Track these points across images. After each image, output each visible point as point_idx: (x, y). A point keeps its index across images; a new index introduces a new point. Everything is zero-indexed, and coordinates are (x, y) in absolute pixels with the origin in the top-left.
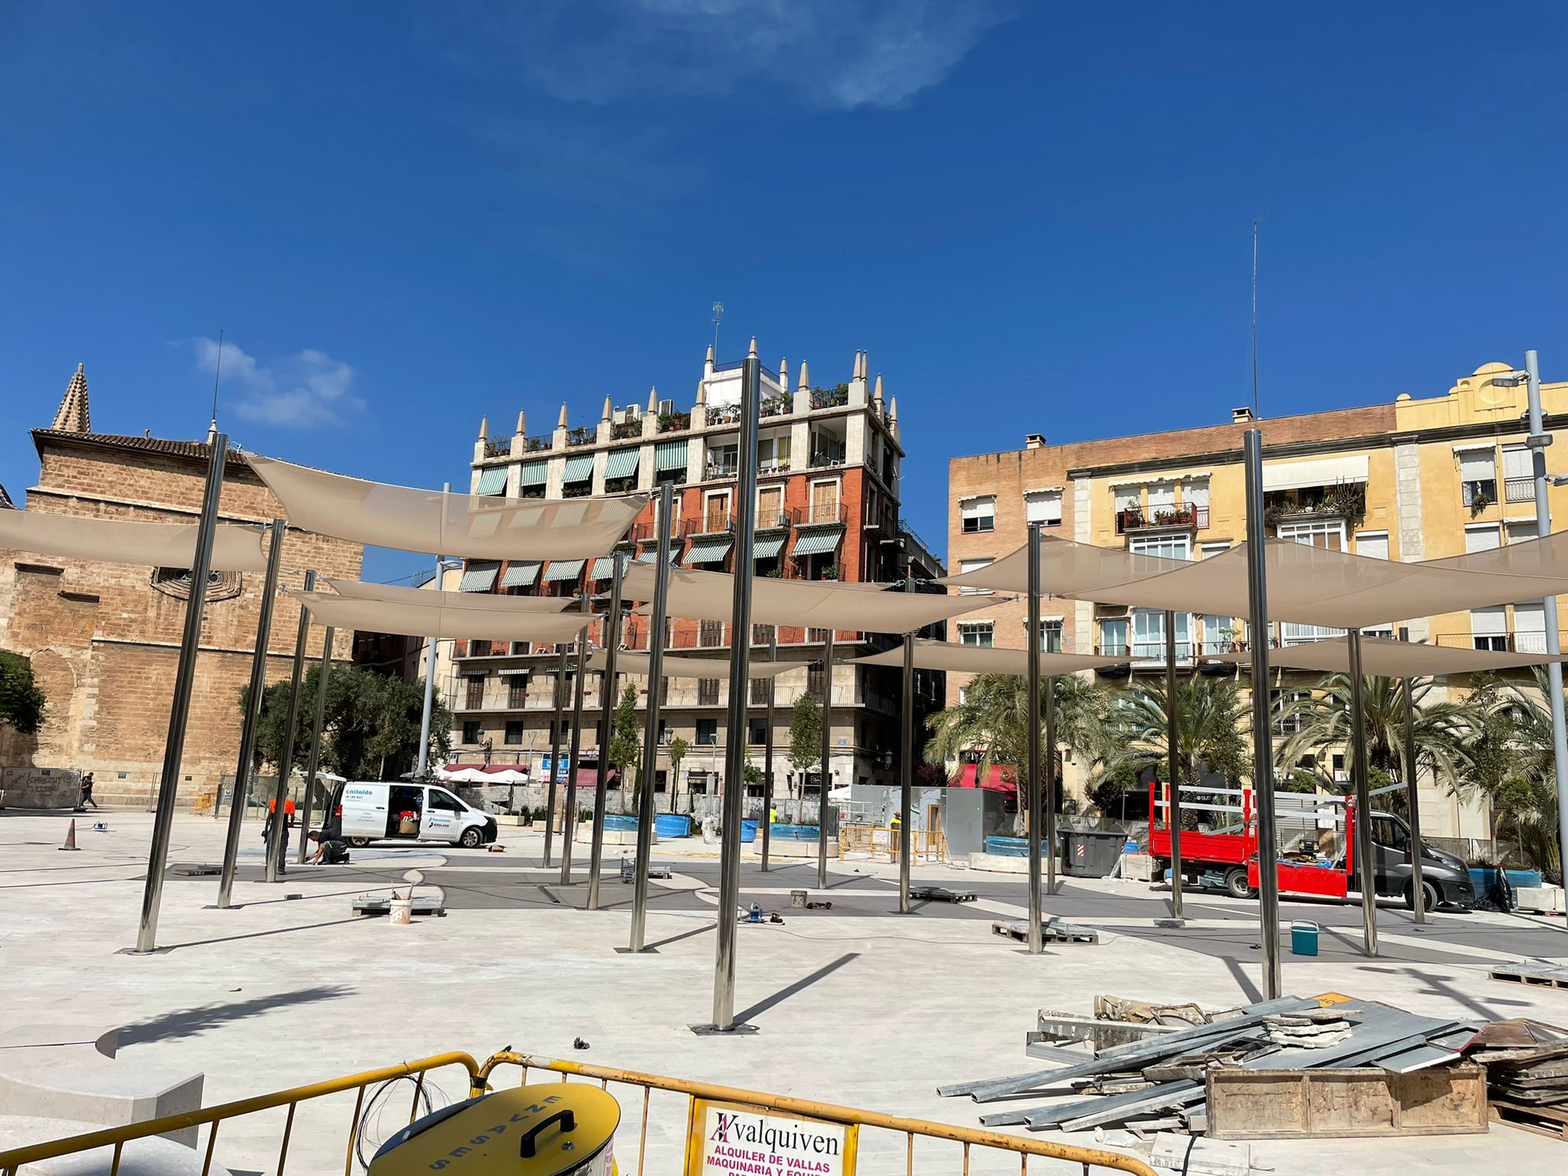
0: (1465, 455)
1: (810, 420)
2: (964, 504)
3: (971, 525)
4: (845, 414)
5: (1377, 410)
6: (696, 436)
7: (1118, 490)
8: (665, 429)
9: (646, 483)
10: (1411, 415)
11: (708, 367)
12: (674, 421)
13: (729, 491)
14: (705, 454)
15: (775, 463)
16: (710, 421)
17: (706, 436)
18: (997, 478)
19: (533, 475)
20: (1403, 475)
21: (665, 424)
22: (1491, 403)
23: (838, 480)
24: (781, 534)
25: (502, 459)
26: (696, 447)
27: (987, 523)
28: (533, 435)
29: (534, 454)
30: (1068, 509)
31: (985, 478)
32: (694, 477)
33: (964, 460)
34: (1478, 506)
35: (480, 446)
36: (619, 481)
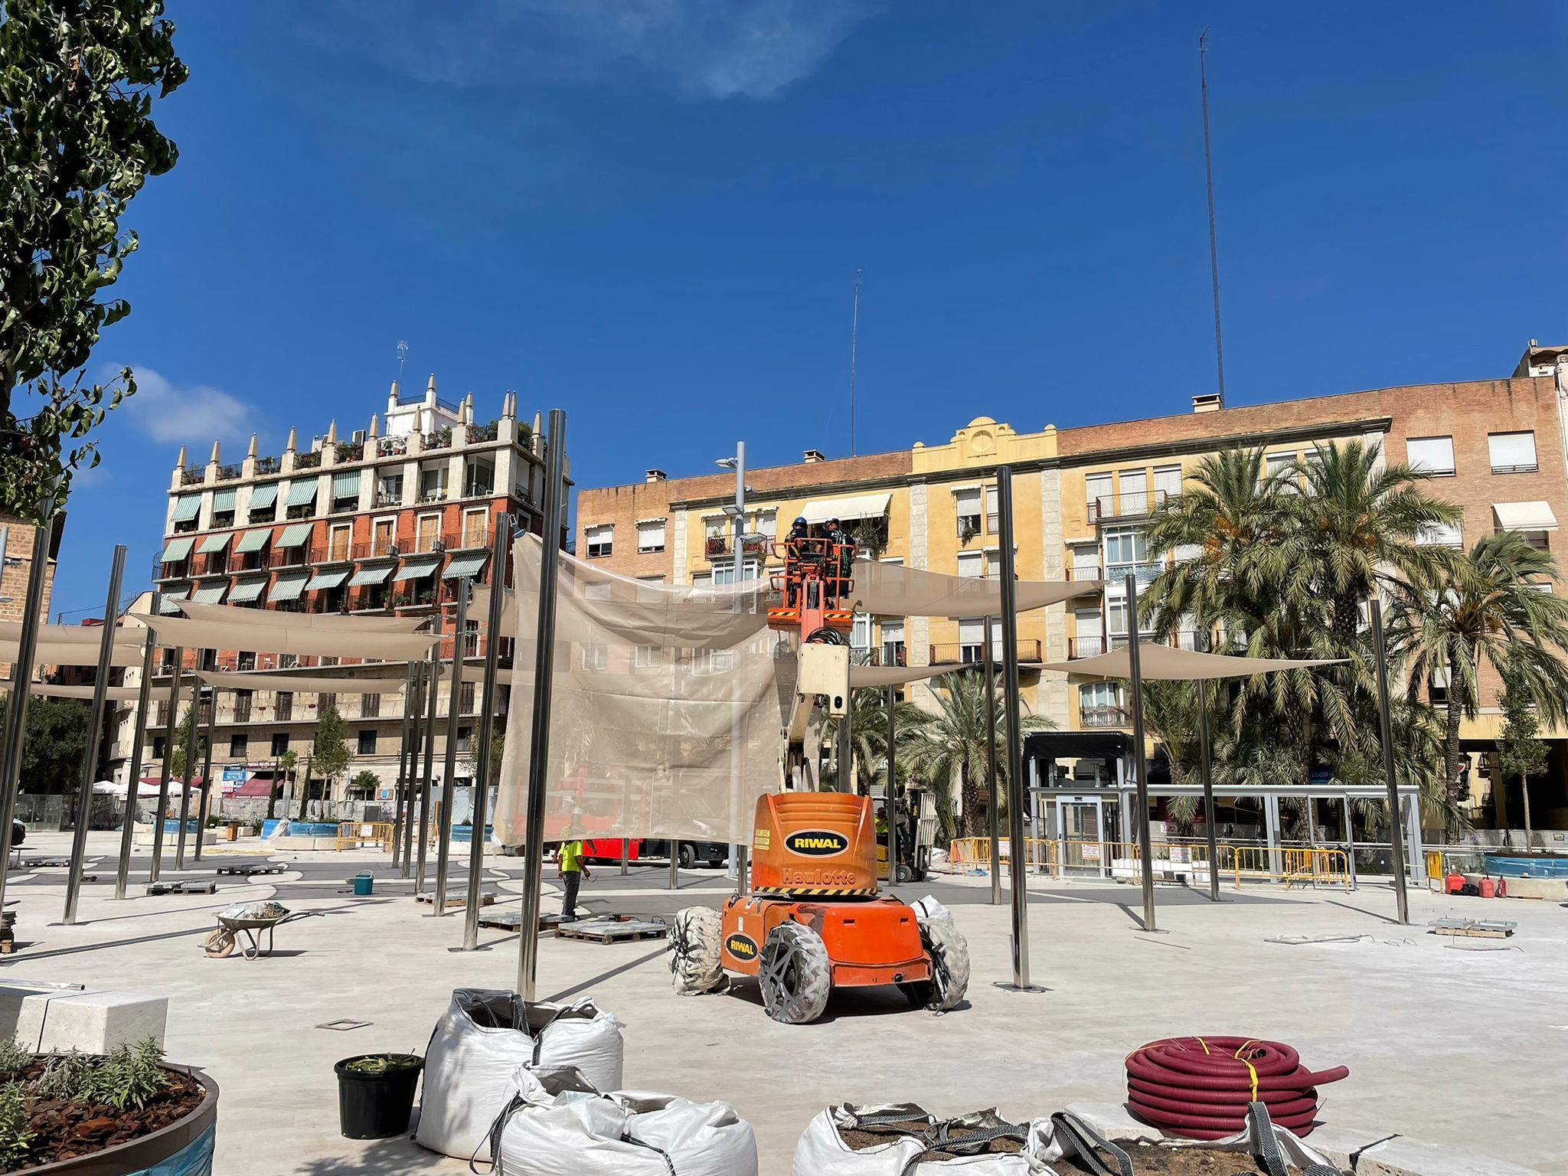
0: (959, 494)
1: (466, 454)
2: (588, 532)
3: (594, 550)
4: (494, 449)
5: (900, 455)
6: (367, 467)
7: (708, 521)
8: (342, 459)
9: (322, 510)
10: (925, 459)
11: (392, 401)
12: (350, 452)
13: (394, 518)
14: (376, 483)
15: (439, 492)
16: (381, 453)
17: (377, 467)
18: (617, 508)
19: (224, 503)
20: (915, 510)
21: (343, 454)
22: (979, 450)
23: (487, 508)
24: (438, 558)
25: (198, 486)
26: (368, 476)
27: (607, 548)
28: (225, 464)
29: (225, 482)
30: (670, 537)
31: (607, 508)
32: (365, 505)
33: (590, 493)
34: (967, 536)
35: (177, 474)
36: (299, 508)
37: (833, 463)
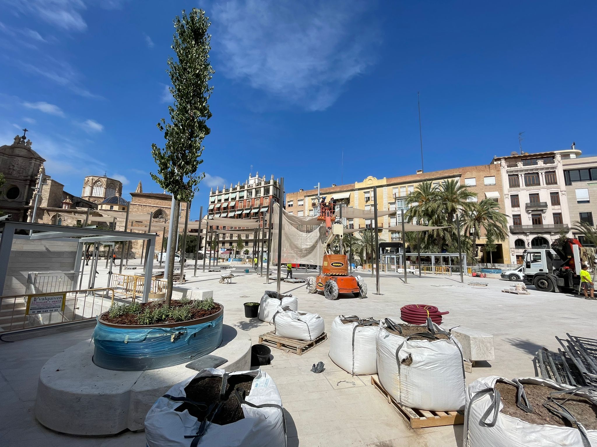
0: (365, 192)
1: (264, 187)
2: (288, 202)
3: (289, 205)
4: (270, 186)
5: (352, 185)
6: (246, 190)
7: (312, 199)
8: (241, 189)
9: (237, 199)
10: (358, 185)
11: (250, 177)
12: (242, 187)
13: (251, 200)
14: (247, 193)
15: (259, 195)
16: (248, 187)
17: (247, 190)
18: (294, 197)
19: (219, 198)
20: (356, 196)
21: (241, 188)
22: (369, 183)
23: (268, 198)
24: (259, 208)
25: (215, 195)
26: (246, 192)
27: (292, 205)
28: (220, 190)
29: (220, 194)
30: (304, 203)
31: (292, 197)
32: (245, 198)
33: (288, 194)
34: (367, 201)
35: (211, 192)
36: (233, 198)
37: (338, 187)
